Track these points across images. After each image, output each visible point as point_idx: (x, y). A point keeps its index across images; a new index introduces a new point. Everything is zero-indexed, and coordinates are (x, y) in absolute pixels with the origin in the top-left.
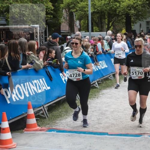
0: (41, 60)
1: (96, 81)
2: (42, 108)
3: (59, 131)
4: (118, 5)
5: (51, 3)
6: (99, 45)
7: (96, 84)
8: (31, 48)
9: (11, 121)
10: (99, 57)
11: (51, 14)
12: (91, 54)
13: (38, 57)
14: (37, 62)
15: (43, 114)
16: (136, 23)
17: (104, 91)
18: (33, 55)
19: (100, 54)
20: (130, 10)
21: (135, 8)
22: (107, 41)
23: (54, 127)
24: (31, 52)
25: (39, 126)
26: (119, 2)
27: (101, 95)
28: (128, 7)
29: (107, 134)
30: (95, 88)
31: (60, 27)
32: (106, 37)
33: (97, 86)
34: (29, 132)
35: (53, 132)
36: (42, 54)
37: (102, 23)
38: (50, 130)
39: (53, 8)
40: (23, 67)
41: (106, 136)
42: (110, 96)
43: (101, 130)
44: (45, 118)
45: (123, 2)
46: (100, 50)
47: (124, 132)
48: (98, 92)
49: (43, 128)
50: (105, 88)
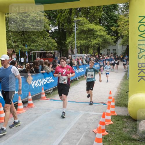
0: (50, 68)
1: (77, 77)
2: (49, 90)
3: (55, 100)
4: (91, 43)
5: (56, 44)
6: (80, 61)
7: (78, 78)
8: (46, 63)
9: (33, 96)
10: (80, 66)
11: (56, 48)
12: (76, 65)
13: (49, 67)
14: (48, 70)
15: (50, 92)
16: (102, 50)
17: (81, 82)
18: (46, 66)
19: (81, 65)
20: (96, 45)
21: (98, 44)
22: (85, 59)
23: (53, 99)
24: (46, 65)
25: (47, 98)
26: (91, 41)
27: (79, 84)
28: (95, 44)
29: (75, 102)
30: (77, 80)
31: (68, 51)
32: (84, 57)
33: (78, 80)
34: (42, 100)
35: (52, 101)
36: (51, 66)
37: (85, 50)
38: (51, 100)
39: (57, 45)
40: (42, 72)
41: (74, 103)
42: (82, 84)
43: (73, 100)
44: (51, 94)
45: (93, 41)
46: (81, 64)
47: (83, 101)
48: (78, 82)
49: (49, 99)
50: (81, 80)
